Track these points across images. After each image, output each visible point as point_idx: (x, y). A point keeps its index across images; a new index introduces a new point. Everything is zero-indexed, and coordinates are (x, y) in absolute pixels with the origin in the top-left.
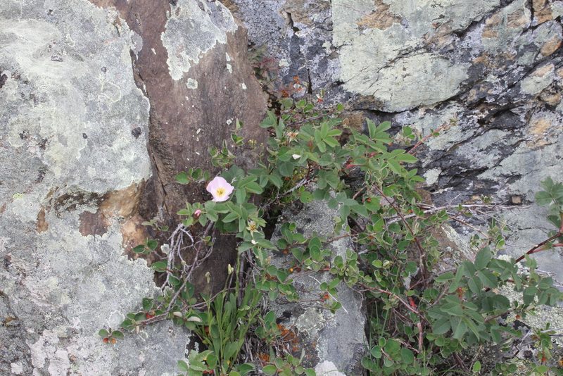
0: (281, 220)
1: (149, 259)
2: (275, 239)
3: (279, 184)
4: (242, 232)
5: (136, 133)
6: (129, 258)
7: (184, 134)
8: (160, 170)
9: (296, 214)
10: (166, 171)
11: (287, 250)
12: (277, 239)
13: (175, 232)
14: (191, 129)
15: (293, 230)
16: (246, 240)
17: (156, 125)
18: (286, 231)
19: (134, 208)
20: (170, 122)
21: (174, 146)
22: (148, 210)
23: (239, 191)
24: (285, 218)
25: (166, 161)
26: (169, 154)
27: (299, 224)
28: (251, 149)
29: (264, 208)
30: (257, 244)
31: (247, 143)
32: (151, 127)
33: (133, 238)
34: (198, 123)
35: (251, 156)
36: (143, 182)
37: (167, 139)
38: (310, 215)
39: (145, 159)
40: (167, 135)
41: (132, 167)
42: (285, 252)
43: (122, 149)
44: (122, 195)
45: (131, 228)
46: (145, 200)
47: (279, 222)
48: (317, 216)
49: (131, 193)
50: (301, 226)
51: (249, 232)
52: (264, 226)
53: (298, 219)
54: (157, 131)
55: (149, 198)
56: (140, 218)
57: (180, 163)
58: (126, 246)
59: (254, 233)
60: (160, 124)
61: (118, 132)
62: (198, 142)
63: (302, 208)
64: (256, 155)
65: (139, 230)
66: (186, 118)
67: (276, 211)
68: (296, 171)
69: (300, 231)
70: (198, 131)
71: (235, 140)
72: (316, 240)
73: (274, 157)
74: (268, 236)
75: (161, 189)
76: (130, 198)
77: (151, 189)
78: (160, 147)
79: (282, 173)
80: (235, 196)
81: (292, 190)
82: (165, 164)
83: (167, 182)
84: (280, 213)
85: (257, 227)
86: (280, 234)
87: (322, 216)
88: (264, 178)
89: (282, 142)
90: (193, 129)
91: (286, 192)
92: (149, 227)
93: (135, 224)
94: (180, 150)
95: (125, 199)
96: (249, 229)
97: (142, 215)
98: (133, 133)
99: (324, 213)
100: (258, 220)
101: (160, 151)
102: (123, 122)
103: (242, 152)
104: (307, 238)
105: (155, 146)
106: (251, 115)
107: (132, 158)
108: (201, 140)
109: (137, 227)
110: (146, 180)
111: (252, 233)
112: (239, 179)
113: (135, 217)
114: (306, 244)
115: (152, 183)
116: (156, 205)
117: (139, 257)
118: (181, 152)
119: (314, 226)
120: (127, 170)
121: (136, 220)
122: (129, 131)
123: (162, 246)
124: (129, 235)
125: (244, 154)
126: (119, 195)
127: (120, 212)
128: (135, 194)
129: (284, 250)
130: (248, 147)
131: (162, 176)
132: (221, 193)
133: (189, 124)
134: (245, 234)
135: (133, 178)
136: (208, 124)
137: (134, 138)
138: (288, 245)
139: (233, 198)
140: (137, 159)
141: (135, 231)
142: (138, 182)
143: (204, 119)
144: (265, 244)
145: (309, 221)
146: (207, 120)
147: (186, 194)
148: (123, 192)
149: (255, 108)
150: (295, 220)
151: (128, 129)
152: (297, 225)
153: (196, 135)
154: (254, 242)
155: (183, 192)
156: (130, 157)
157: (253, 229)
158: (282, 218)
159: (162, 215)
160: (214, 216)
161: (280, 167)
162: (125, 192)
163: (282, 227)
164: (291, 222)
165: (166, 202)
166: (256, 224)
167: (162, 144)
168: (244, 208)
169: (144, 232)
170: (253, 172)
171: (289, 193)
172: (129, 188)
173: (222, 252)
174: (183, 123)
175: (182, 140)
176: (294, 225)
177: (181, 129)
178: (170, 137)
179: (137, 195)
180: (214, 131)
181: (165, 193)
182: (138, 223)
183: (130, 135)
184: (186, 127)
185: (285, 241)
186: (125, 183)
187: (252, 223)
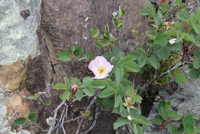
0: (158, 99)
1: (33, 131)
2: (152, 115)
3: (156, 66)
4: (119, 108)
5: (25, 15)
6: (12, 130)
7: (73, 20)
8: (50, 51)
9: (170, 94)
10: (56, 52)
11: (163, 125)
12: (154, 115)
13: (59, 107)
14: (80, 16)
15: (169, 108)
16: (123, 116)
17: (48, 11)
18: (162, 108)
19: (21, 84)
20: (61, 9)
21: (63, 30)
22: (35, 85)
23: (118, 69)
24: (161, 97)
25: (56, 43)
26: (58, 37)
27: (174, 103)
28: (134, 38)
29: (143, 88)
30: (132, 120)
31: (130, 33)
32: (43, 13)
33: (19, 111)
34: (87, 12)
35: (133, 44)
36: (30, 59)
37: (57, 24)
38: (183, 95)
39: (33, 38)
40: (57, 20)
41: (18, 44)
42: (161, 127)
43: (10, 27)
44: (7, 70)
45: (17, 102)
46: (32, 76)
47: (156, 101)
48: (190, 96)
49: (16, 69)
50: (175, 104)
51: (126, 108)
52: (140, 102)
53: (173, 98)
54: (48, 16)
55: (36, 74)
56: (27, 92)
57: (67, 45)
58: (10, 118)
59: (131, 109)
60: (51, 10)
61: (7, 12)
62: (86, 29)
63: (177, 89)
64: (138, 43)
65: (25, 103)
66: (76, 7)
67: (154, 91)
68: (172, 57)
69: (175, 109)
70: (87, 19)
71: (117, 24)
72: (190, 117)
73: (152, 41)
74: (145, 113)
75: (50, 68)
76: (17, 73)
77: (38, 66)
78: (51, 31)
79: (159, 56)
80: (113, 74)
81: (169, 72)
82: (55, 46)
83: (56, 62)
84: (157, 93)
85: (133, 103)
86: (157, 111)
87: (194, 97)
88: (143, 60)
89: (160, 28)
90: (82, 17)
91: (162, 74)
92: (35, 101)
93: (22, 98)
94: (69, 34)
95: (12, 74)
96: (126, 105)
97: (29, 90)
98: (21, 14)
99: (196, 94)
100: (134, 97)
101: (51, 34)
102: (12, 4)
103: (126, 40)
104: (181, 116)
105: (46, 30)
106: (134, 10)
107: (19, 36)
108: (89, 27)
109: (23, 101)
110: (33, 58)
111: (128, 109)
112: (119, 59)
113: (22, 92)
114: (180, 121)
115: (40, 61)
116: (44, 81)
117: (23, 129)
118: (70, 35)
119: (187, 105)
120: (13, 47)
121: (24, 94)
122: (18, 12)
123: (47, 119)
124: (14, 108)
125: (127, 42)
126: (4, 69)
127: (7, 86)
128: (21, 70)
129: (160, 126)
130: (130, 36)
131: (52, 56)
132: (102, 71)
133: (78, 12)
134: (122, 109)
135: (18, 55)
136: (95, 13)
137: (23, 19)
138: (164, 121)
139: (112, 76)
140: (24, 38)
141: (21, 104)
142: (24, 59)
143: (92, 9)
144: (141, 120)
145: (183, 100)
146: (95, 11)
147: (73, 72)
148: (8, 67)
149: (137, 5)
150: (170, 99)
151: (17, 10)
152: (172, 104)
153: (84, 23)
154: (129, 118)
155: (70, 71)
156: (17, 35)
157: (129, 105)
158: (159, 97)
159: (49, 91)
160: (90, 91)
161: (158, 52)
162: (10, 67)
163: (159, 105)
164: (167, 101)
165: (54, 80)
166: (132, 100)
167: (52, 28)
168: (121, 85)
169: (30, 106)
170: (133, 54)
171: (165, 75)
172: (15, 64)
173: (105, 125)
174: (73, 11)
175: (71, 25)
176: (169, 103)
177: (71, 16)
178: (60, 22)
179: (24, 71)
180: (100, 20)
181: (54, 72)
182: (24, 97)
183: (19, 15)
184: (75, 14)
185: (161, 118)
186: (10, 59)
187: (128, 100)
